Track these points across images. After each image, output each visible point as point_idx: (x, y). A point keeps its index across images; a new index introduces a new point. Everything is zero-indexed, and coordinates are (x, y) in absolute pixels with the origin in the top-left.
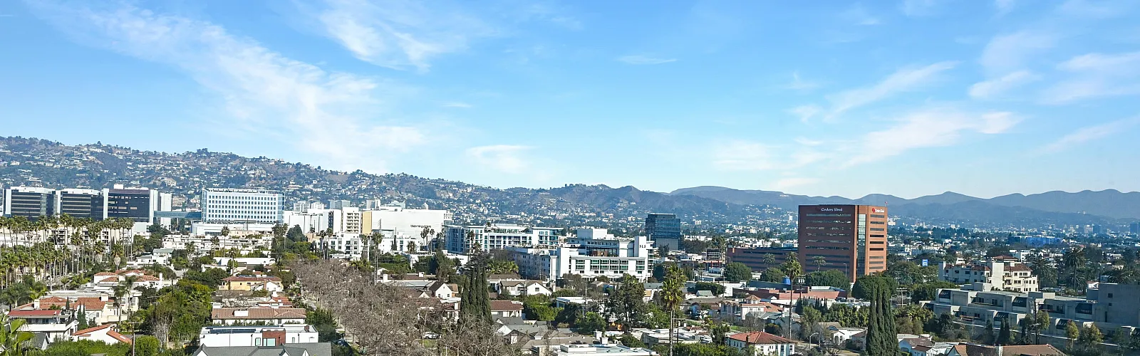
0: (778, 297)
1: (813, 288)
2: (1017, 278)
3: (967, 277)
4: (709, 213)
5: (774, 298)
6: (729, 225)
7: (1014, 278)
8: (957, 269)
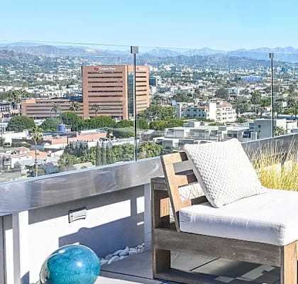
0: (50, 143)
1: (82, 132)
2: (224, 112)
3: (195, 113)
4: (24, 65)
5: (47, 144)
6: (41, 74)
7: (223, 112)
8: (189, 108)
